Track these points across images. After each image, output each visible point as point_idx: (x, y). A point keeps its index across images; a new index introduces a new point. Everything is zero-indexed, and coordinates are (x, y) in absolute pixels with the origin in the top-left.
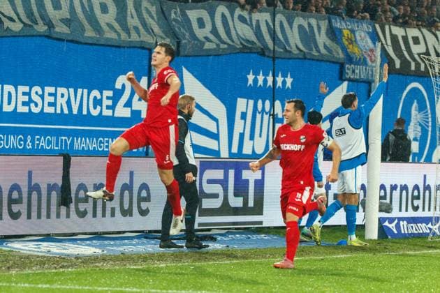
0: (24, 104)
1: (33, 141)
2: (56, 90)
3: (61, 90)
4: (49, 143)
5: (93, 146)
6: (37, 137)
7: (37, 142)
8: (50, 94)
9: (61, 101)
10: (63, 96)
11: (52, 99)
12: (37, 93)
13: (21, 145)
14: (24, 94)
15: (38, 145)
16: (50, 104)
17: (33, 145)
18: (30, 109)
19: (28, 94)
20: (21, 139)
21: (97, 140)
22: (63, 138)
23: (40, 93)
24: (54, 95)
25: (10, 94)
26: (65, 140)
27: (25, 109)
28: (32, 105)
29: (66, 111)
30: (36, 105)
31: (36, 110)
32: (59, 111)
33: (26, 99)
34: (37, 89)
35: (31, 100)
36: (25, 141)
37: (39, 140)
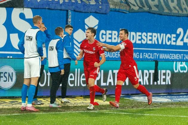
0: (139, 40)
1: (143, 55)
2: (152, 34)
3: (154, 34)
4: (149, 56)
5: (168, 57)
6: (144, 53)
7: (144, 56)
8: (150, 36)
9: (155, 39)
10: (155, 36)
11: (150, 38)
12: (144, 35)
13: (138, 57)
14: (139, 36)
15: (145, 57)
16: (150, 40)
17: (143, 57)
18: (141, 42)
19: (141, 36)
20: (138, 54)
21: (169, 55)
22: (155, 54)
23: (146, 35)
24: (152, 36)
25: (133, 36)
26: (156, 55)
27: (139, 42)
28: (143, 40)
29: (156, 43)
30: (144, 40)
31: (144, 42)
32: (153, 43)
33: (140, 38)
34: (144, 34)
35: (142, 38)
36: (140, 55)
37: (145, 55)
